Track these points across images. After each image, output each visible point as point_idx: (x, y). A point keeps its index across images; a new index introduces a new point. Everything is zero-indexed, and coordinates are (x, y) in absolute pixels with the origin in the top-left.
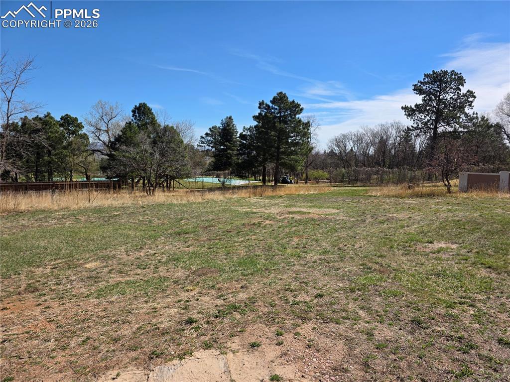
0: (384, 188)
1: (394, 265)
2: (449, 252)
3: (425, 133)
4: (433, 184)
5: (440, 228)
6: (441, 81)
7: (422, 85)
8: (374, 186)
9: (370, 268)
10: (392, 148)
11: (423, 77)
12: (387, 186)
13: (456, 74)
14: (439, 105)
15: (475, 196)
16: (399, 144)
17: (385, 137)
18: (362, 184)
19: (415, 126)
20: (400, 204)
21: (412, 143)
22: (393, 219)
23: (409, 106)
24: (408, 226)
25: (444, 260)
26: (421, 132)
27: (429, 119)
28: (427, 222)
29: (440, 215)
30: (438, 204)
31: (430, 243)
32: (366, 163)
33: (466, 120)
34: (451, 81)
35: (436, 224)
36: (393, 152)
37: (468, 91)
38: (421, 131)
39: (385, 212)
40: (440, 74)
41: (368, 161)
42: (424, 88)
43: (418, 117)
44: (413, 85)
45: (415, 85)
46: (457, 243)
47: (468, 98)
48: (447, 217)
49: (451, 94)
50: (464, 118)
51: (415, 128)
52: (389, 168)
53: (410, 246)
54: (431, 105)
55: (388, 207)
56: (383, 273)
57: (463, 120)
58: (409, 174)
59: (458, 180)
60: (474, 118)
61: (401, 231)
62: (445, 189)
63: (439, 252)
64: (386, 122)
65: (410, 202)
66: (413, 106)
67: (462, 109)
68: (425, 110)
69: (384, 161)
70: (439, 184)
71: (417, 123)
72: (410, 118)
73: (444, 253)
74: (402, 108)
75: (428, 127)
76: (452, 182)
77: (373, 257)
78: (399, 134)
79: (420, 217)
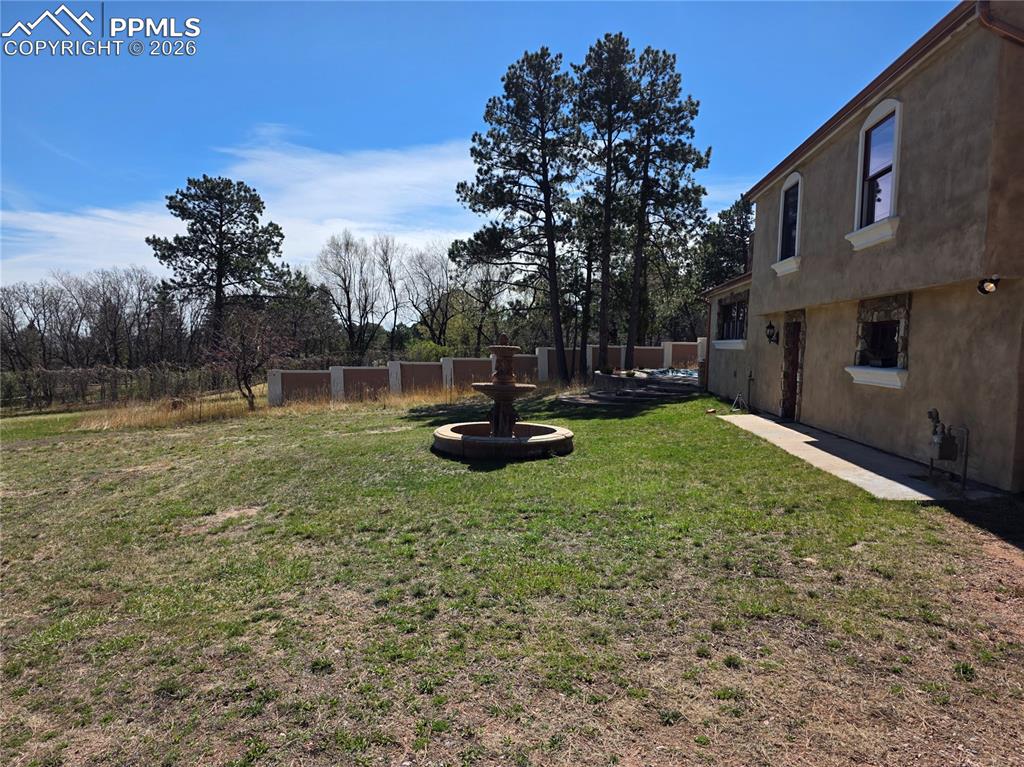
0: (117, 411)
1: (128, 580)
2: (243, 524)
3: (200, 295)
4: (223, 395)
5: (230, 480)
6: (220, 197)
7: (185, 200)
8: (94, 409)
9: (67, 604)
10: (132, 324)
11: (186, 184)
12: (126, 407)
13: (247, 190)
14: (221, 244)
15: (295, 413)
16: (148, 315)
17: (114, 300)
18: (64, 407)
19: (178, 279)
20: (154, 442)
21: (176, 315)
22: (135, 477)
23: (162, 239)
24: (167, 488)
25: (234, 542)
26: (191, 292)
27: (205, 268)
28: (207, 472)
29: (232, 454)
30: (230, 433)
31: (208, 514)
32: (72, 358)
33: (271, 276)
34: (239, 201)
35: (225, 473)
36: (135, 331)
37: (271, 224)
38: (191, 290)
39: (117, 463)
40: (218, 184)
41: (76, 352)
42: (190, 205)
43: (182, 262)
44: (167, 197)
45: (171, 198)
46: (258, 505)
47: (272, 237)
48: (245, 457)
49: (241, 225)
50: (268, 272)
51: (179, 284)
52: (129, 367)
53: (166, 531)
54: (205, 242)
55: (126, 452)
56: (98, 607)
57: (267, 275)
58: (174, 378)
59: (266, 385)
60: (284, 274)
61: (151, 500)
62: (244, 403)
63: (224, 528)
64: (115, 269)
65: (177, 435)
66: (171, 240)
67: (263, 256)
68: (196, 249)
69: (115, 351)
70: (233, 394)
71: (181, 275)
72: (166, 263)
73: (234, 530)
74: (148, 240)
75: (204, 284)
76: (257, 389)
77: (78, 575)
78: (146, 296)
79: (192, 464)
